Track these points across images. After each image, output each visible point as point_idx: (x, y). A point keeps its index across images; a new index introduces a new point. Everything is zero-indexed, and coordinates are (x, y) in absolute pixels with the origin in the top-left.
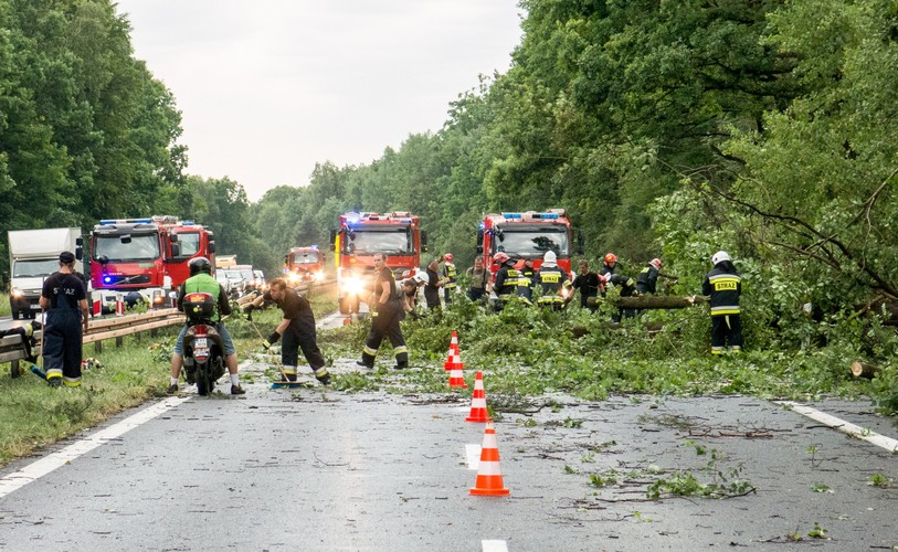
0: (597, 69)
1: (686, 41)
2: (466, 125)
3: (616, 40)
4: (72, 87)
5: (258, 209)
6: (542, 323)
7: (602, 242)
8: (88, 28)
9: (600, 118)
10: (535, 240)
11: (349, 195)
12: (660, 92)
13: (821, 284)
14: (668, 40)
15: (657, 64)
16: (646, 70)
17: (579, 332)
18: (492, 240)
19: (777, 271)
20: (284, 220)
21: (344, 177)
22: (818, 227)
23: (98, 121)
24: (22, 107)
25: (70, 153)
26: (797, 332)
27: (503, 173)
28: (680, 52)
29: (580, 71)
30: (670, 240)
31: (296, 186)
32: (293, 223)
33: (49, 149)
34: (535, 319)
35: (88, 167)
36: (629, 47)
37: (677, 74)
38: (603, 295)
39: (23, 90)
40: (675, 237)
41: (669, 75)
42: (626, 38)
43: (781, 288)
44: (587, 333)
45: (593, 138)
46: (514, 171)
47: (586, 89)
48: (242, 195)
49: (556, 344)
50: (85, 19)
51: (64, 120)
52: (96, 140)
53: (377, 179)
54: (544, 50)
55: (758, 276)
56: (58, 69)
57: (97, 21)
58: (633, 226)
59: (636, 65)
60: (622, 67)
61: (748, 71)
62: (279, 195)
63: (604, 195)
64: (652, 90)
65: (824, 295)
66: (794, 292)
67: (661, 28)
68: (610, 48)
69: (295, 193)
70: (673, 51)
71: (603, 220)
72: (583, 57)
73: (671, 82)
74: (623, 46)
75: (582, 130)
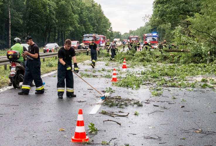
0: (162, 11)
1: (177, 6)
2: (147, 25)
3: (165, 6)
4: (94, 18)
5: (123, 35)
6: (149, 54)
7: (163, 39)
8: (96, 11)
9: (163, 20)
10: (152, 38)
11: (133, 34)
12: (172, 15)
13: (212, 47)
14: (174, 6)
15: (172, 9)
16: (170, 11)
17: (157, 57)
18: (145, 38)
19: (203, 44)
20: (126, 37)
21: (133, 32)
22: (211, 34)
23: (97, 23)
24: (86, 20)
25: (93, 27)
26: (207, 58)
27: (150, 30)
28: (176, 8)
29: (160, 11)
30: (178, 37)
31: (128, 33)
32: (127, 37)
33: (90, 26)
34: (148, 54)
35: (95, 28)
36: (167, 7)
37: (175, 12)
38: (163, 49)
39: (87, 18)
40: (179, 36)
41: (174, 12)
42: (167, 6)
43: (204, 48)
44: (159, 57)
45: (161, 23)
46: (151, 29)
47: (161, 14)
48: (121, 33)
49: (152, 59)
50: (96, 9)
51: (92, 22)
52: (97, 25)
53: (136, 32)
54: (155, 13)
55: (198, 45)
56: (92, 16)
57: (98, 10)
58: (167, 37)
59: (168, 10)
60: (166, 10)
61: (187, 11)
62: (125, 34)
63: (163, 33)
64: (171, 15)
65: (213, 50)
66: (207, 49)
67: (173, 4)
68: (164, 8)
69: (127, 33)
70: (175, 7)
71: (163, 36)
72: (160, 9)
73: (174, 13)
74: (166, 7)
75: (160, 22)
